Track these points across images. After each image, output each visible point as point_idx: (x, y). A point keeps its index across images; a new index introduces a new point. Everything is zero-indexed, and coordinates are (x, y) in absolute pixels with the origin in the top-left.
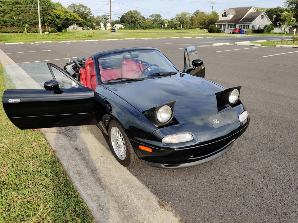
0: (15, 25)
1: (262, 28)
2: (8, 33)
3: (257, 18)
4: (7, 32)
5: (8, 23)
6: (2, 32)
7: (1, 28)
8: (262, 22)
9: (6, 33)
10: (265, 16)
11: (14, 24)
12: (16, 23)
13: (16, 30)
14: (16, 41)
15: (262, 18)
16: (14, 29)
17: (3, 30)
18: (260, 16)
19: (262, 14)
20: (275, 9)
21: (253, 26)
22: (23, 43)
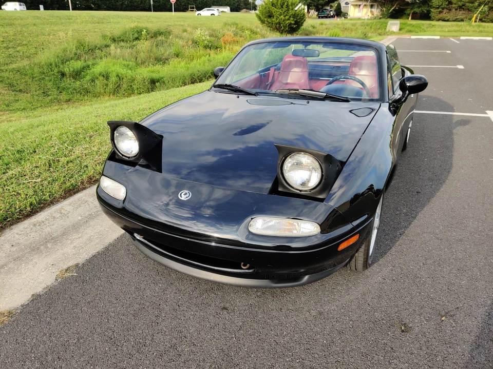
0: (463, 9)
2: (448, 21)
4: (446, 19)
5: (455, 4)
6: (439, 20)
7: (440, 12)
9: (444, 20)
11: (463, 5)
12: (467, 4)
13: (462, 17)
14: (432, 33)
16: (460, 14)
17: (441, 16)
22: (438, 37)
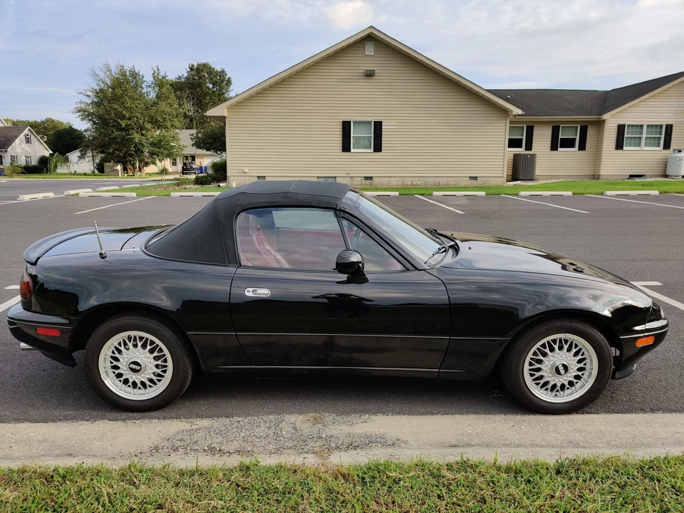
1: (34, 162)
3: (17, 141)
8: (29, 149)
10: (32, 136)
15: (28, 141)
18: (22, 136)
19: (26, 131)
20: (43, 122)
21: (13, 158)
